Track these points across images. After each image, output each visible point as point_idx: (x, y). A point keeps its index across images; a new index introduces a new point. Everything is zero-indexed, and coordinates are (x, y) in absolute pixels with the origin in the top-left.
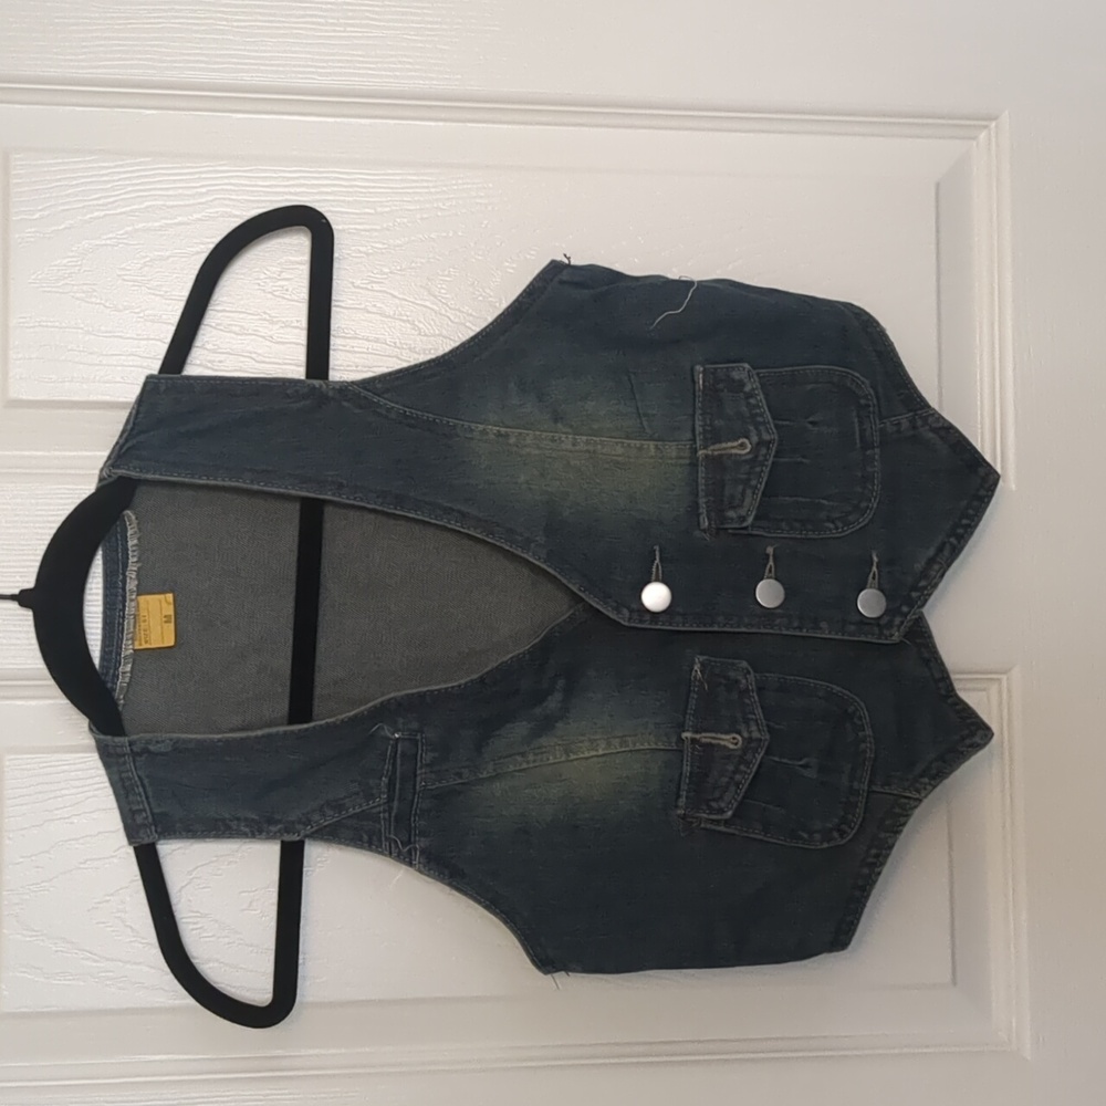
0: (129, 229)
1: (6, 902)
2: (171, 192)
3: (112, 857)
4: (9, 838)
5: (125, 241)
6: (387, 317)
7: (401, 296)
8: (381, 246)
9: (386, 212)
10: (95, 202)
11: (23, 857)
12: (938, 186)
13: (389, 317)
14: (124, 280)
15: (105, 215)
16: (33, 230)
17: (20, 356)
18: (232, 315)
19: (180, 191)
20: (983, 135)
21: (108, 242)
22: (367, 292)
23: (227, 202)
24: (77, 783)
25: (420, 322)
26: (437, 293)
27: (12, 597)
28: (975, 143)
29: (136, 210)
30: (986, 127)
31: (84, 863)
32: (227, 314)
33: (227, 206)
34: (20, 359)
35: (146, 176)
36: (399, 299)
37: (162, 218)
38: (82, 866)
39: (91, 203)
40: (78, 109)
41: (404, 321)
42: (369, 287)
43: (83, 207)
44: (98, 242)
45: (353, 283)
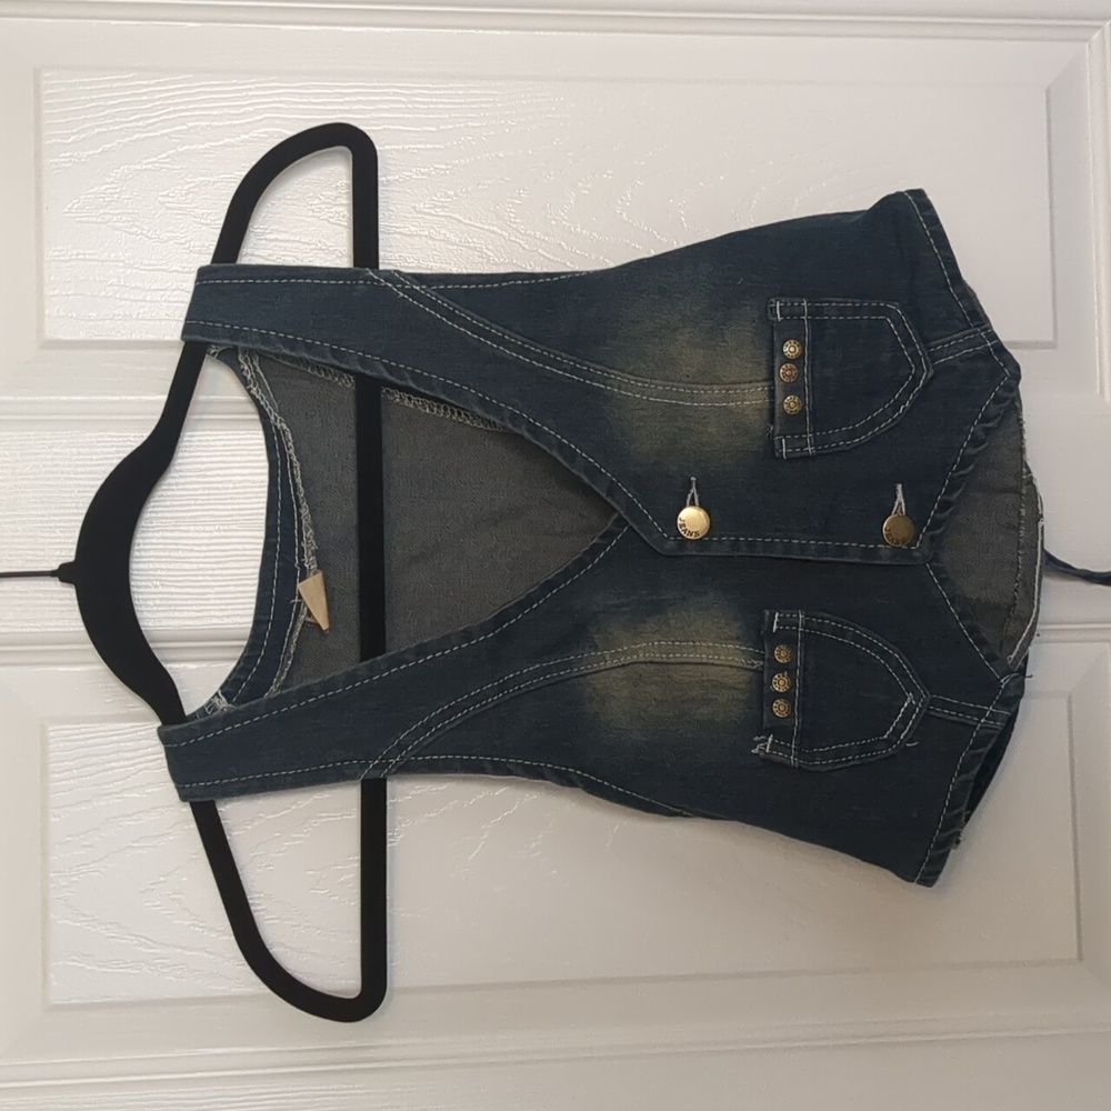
0: (171, 152)
1: (53, 885)
2: (215, 112)
3: (169, 834)
4: (55, 816)
5: (168, 166)
6: (453, 244)
7: (467, 221)
8: (444, 167)
9: (449, 130)
10: (134, 124)
11: (69, 836)
12: (1048, 91)
13: (455, 244)
14: (168, 208)
15: (145, 138)
16: (68, 154)
17: (56, 292)
18: (285, 244)
19: (226, 110)
20: (1096, 35)
21: (149, 166)
22: (431, 218)
23: (277, 122)
24: (129, 755)
25: (488, 249)
26: (507, 218)
27: (52, 574)
28: (1087, 45)
29: (179, 132)
30: (1099, 27)
31: (138, 841)
32: (281, 244)
33: (278, 126)
34: (57, 295)
35: (187, 95)
36: (465, 224)
37: (208, 140)
38: (136, 845)
39: (130, 125)
40: (113, 22)
41: (470, 248)
42: (433, 211)
43: (122, 129)
44: (138, 167)
45: (414, 208)
